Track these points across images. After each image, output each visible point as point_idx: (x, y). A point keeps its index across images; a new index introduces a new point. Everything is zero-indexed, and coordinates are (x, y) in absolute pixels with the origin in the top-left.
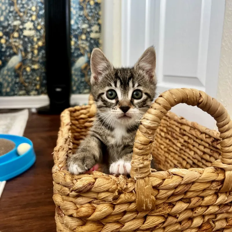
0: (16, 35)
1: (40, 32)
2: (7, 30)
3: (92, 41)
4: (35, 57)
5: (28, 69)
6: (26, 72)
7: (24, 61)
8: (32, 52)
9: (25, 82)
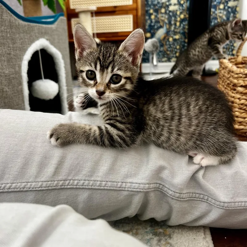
0: (163, 10)
1: (183, 6)
2: (157, 7)
3: (230, 10)
4: (177, 29)
5: (171, 39)
6: (169, 42)
7: (168, 33)
8: (175, 24)
9: (167, 50)
